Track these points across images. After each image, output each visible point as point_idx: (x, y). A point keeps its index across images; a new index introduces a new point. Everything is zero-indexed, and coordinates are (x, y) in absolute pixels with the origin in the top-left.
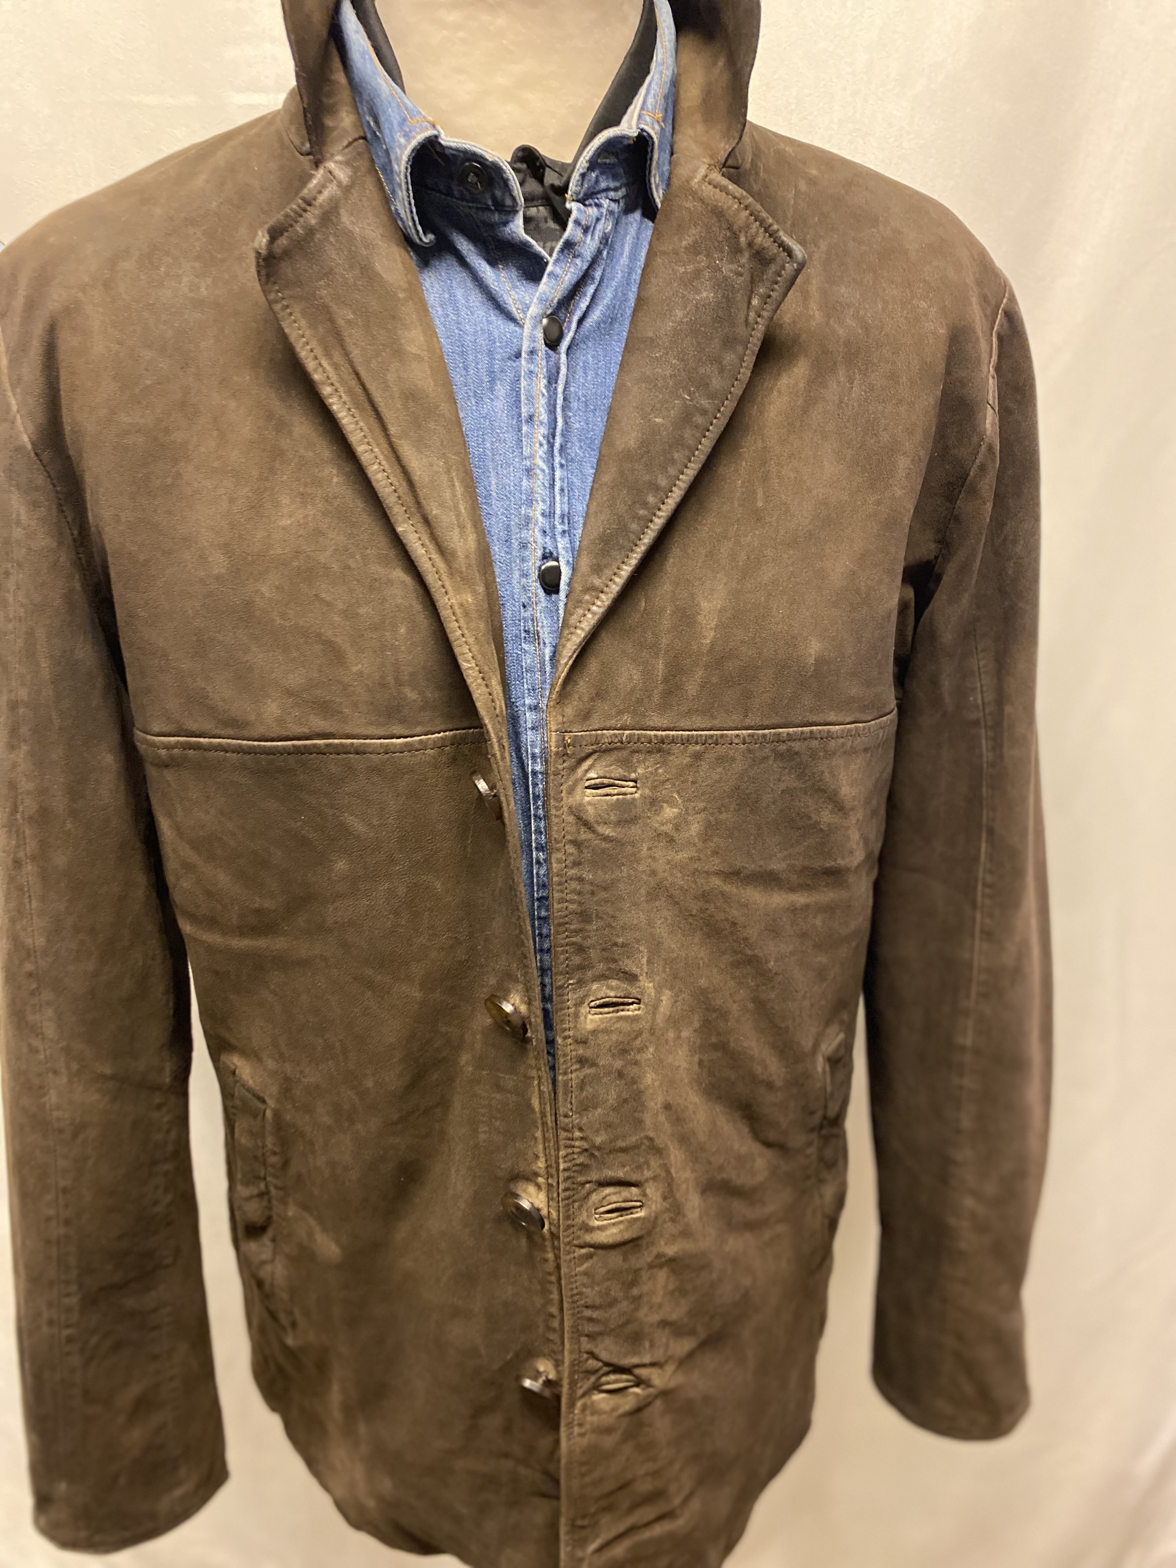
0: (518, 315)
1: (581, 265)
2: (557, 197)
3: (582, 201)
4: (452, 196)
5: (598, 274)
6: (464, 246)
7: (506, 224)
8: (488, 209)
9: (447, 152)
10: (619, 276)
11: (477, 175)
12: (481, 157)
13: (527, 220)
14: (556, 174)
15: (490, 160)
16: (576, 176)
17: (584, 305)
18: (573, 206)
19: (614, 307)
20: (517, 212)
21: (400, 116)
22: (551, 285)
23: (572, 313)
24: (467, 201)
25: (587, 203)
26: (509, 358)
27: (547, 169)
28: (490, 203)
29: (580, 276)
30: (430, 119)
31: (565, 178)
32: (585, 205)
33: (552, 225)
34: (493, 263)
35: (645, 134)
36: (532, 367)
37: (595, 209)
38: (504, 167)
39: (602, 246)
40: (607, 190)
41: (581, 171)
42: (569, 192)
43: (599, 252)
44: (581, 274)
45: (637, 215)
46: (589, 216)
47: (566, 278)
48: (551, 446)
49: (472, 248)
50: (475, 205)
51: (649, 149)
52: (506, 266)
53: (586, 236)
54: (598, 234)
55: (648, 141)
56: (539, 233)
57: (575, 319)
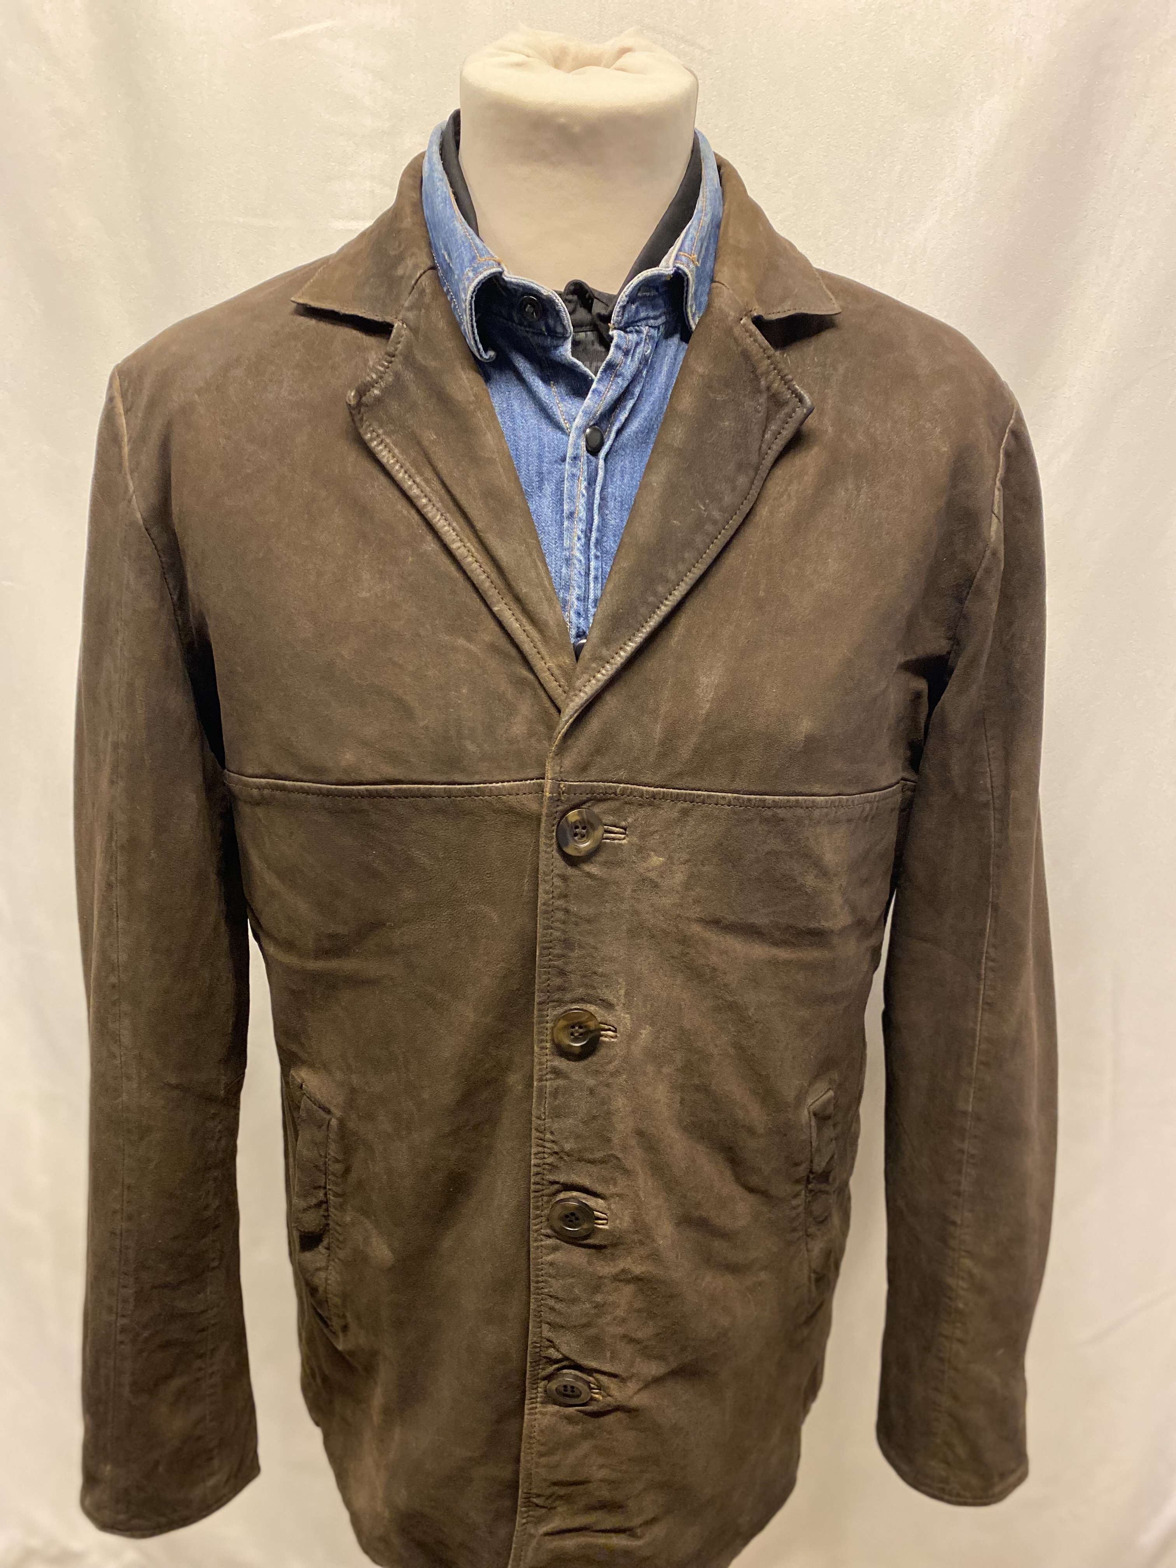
0: (566, 425)
1: (621, 383)
2: (602, 324)
3: (624, 328)
4: (513, 321)
5: (637, 391)
6: (522, 364)
7: (556, 347)
8: (541, 334)
9: (509, 286)
10: (657, 392)
11: (533, 306)
12: (538, 291)
13: (575, 344)
14: (604, 305)
15: (545, 294)
16: (617, 309)
17: (623, 417)
18: (614, 333)
19: (651, 419)
20: (567, 338)
21: (471, 255)
22: (594, 400)
23: (613, 424)
24: (525, 327)
25: (628, 330)
26: (556, 462)
27: (595, 300)
28: (544, 329)
29: (620, 393)
30: (497, 258)
31: (610, 309)
32: (626, 332)
33: (598, 347)
34: (546, 380)
35: (680, 271)
36: (574, 470)
37: (635, 335)
38: (557, 301)
39: (642, 366)
40: (647, 318)
41: (621, 304)
42: (612, 322)
43: (639, 372)
44: (622, 391)
45: (676, 339)
46: (629, 341)
47: (609, 394)
48: (588, 538)
49: (528, 366)
50: (531, 330)
51: (685, 284)
52: (557, 382)
53: (627, 358)
54: (637, 356)
55: (683, 278)
56: (587, 354)
57: (615, 429)
